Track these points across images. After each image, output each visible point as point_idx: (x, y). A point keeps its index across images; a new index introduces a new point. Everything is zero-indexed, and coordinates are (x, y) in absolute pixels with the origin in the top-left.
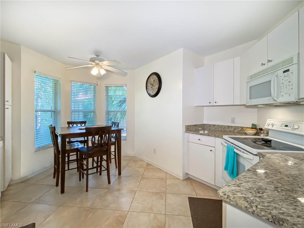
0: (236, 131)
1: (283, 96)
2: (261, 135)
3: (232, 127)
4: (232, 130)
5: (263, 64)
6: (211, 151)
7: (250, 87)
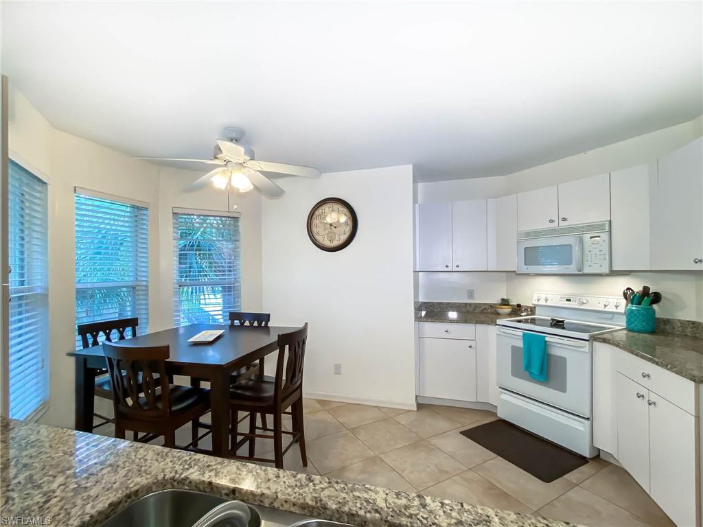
0: (477, 310)
1: (590, 266)
2: (522, 314)
3: (470, 304)
4: (471, 309)
5: (552, 221)
6: (470, 347)
7: (526, 248)
